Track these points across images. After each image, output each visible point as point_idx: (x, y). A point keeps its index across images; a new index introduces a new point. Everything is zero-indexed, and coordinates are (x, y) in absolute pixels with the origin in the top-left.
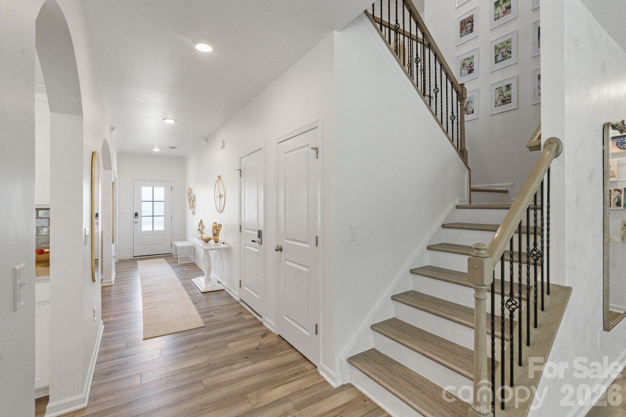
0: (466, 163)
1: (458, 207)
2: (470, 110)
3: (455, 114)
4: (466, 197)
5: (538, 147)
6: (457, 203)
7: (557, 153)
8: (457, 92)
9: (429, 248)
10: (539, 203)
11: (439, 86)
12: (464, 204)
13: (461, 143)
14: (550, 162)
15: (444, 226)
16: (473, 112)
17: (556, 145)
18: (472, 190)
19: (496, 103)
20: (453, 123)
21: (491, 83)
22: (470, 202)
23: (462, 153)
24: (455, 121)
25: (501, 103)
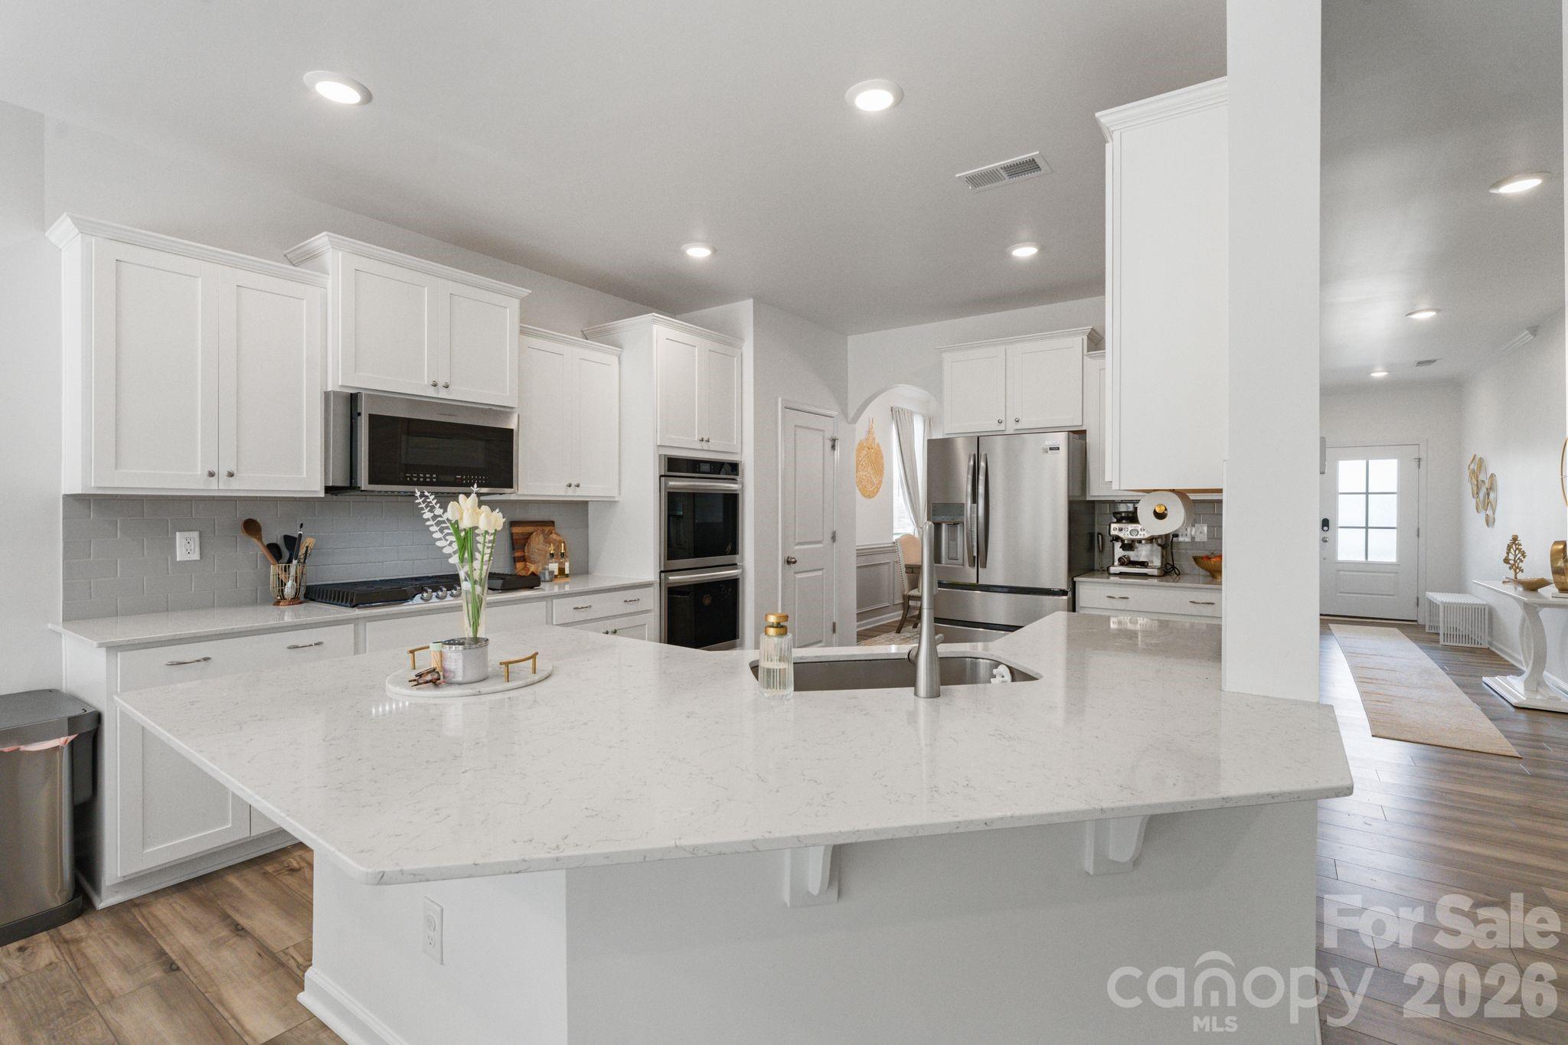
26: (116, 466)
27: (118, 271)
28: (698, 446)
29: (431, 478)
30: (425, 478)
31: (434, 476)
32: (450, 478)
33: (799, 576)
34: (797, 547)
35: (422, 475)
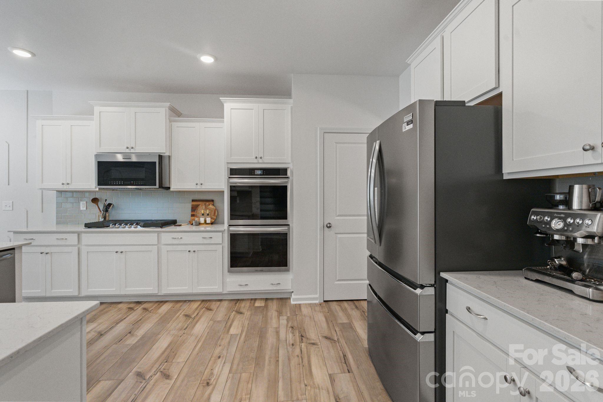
26: (42, 183)
27: (42, 128)
28: (256, 161)
29: (121, 183)
30: (118, 183)
31: (122, 182)
32: (129, 183)
33: (339, 236)
34: (338, 218)
35: (117, 182)
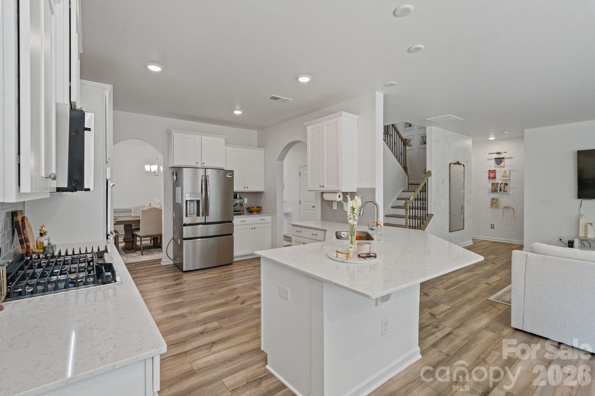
0: (407, 173)
1: (403, 191)
2: (410, 145)
3: (402, 152)
4: (407, 187)
5: (426, 173)
6: (403, 190)
7: (430, 175)
8: (403, 143)
9: (392, 207)
10: (424, 190)
11: (396, 142)
12: (406, 190)
13: (405, 164)
14: (428, 178)
15: (398, 199)
16: (411, 146)
17: (430, 173)
18: (409, 184)
19: (421, 143)
20: (401, 156)
21: (419, 133)
22: (408, 190)
23: (405, 168)
24: (402, 155)
25: (423, 143)
